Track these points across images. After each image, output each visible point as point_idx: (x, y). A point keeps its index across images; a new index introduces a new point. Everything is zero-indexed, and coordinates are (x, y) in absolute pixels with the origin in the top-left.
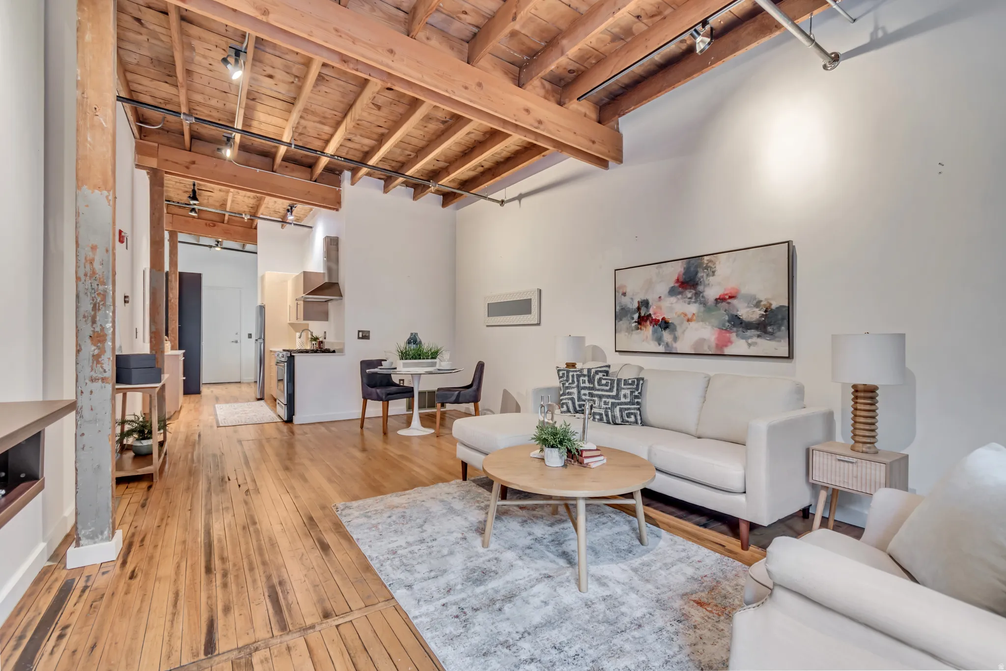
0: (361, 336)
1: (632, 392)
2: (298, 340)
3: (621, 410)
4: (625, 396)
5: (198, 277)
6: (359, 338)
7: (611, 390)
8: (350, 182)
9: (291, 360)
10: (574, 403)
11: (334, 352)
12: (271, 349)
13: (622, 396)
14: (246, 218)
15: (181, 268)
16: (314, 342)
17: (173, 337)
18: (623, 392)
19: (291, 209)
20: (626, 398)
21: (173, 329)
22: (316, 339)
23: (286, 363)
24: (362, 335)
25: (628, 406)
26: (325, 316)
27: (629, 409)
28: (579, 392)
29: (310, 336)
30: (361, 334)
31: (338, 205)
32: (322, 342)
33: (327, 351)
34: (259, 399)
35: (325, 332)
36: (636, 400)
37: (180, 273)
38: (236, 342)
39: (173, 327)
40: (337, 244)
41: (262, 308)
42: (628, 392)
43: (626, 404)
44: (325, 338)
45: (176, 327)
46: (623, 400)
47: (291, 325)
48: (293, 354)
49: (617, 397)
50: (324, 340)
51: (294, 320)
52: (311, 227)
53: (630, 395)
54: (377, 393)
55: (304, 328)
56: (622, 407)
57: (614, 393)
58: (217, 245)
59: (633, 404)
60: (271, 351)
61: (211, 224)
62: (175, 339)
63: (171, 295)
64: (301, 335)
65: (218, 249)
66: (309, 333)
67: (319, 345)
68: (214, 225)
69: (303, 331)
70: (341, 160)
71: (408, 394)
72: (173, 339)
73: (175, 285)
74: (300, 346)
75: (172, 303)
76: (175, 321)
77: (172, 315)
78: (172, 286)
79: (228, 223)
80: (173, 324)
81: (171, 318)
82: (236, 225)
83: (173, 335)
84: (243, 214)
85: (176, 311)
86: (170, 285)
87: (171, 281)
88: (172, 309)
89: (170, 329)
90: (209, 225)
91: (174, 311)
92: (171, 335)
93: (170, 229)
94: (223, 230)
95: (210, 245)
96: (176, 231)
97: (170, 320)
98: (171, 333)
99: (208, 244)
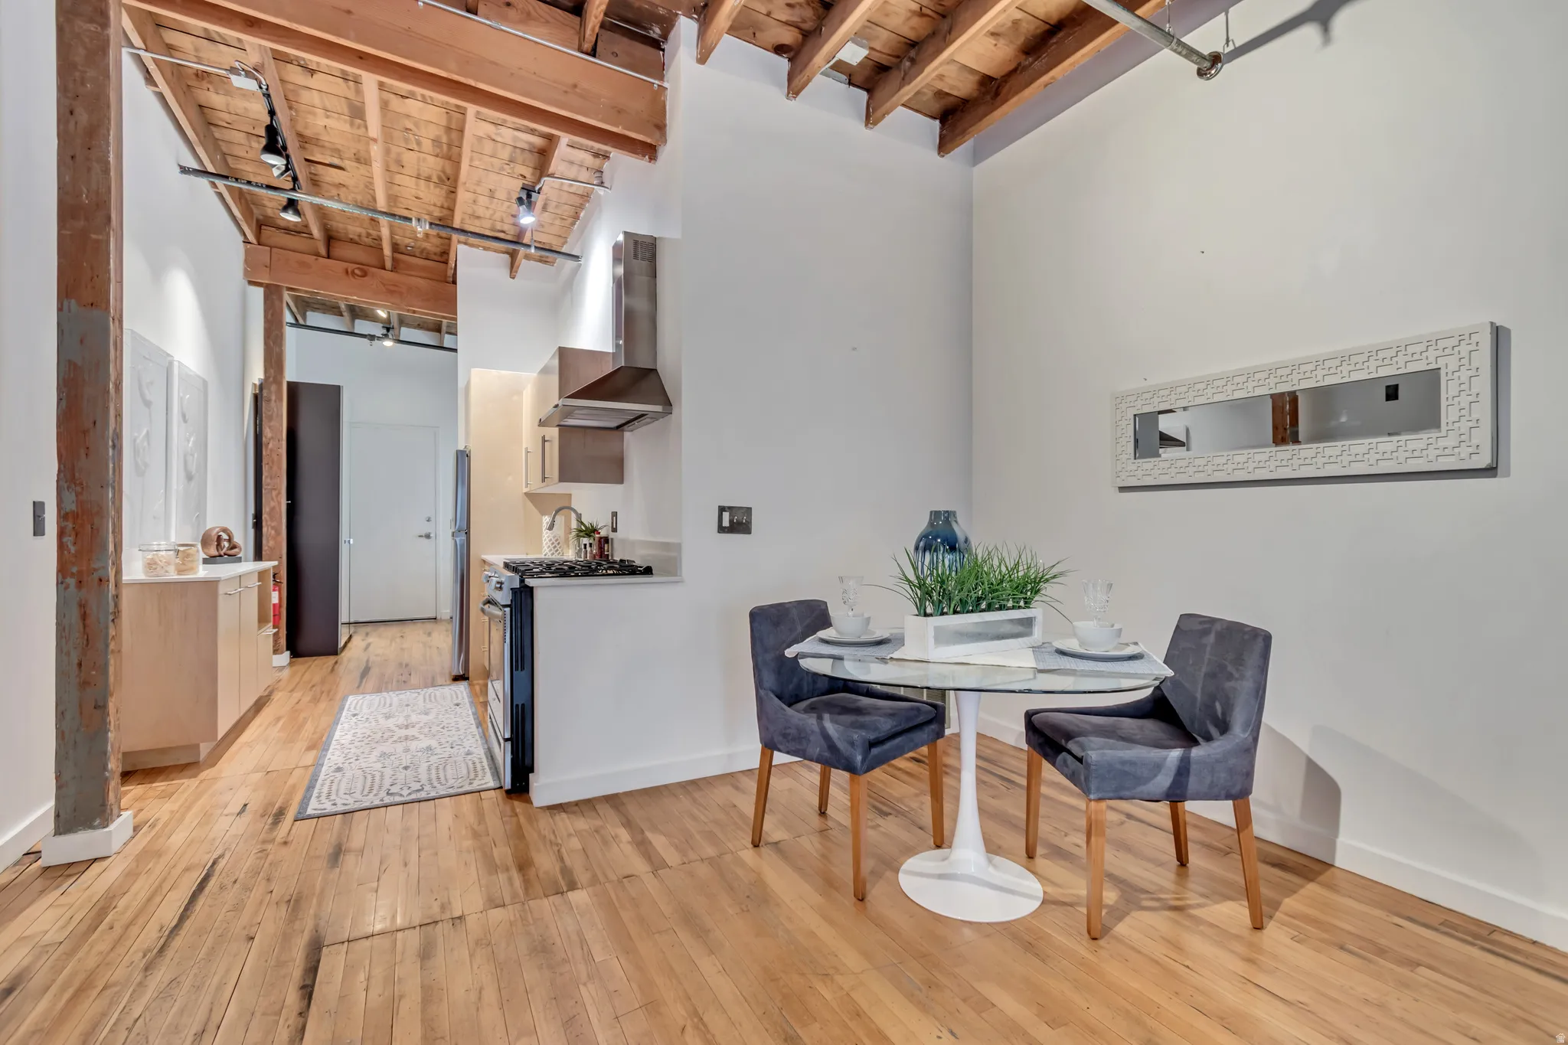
0: (726, 523)
2: (546, 535)
5: (333, 393)
6: (722, 529)
8: (694, 52)
9: (522, 602)
11: (648, 571)
12: (484, 557)
14: (420, 230)
15: (292, 373)
16: (586, 541)
17: (273, 528)
19: (529, 196)
21: (272, 509)
22: (591, 531)
23: (508, 610)
24: (731, 521)
26: (613, 470)
29: (574, 524)
30: (726, 516)
31: (657, 134)
32: (606, 540)
33: (628, 569)
34: (457, 679)
35: (615, 514)
37: (289, 383)
38: (428, 536)
39: (272, 504)
40: (652, 258)
41: (463, 458)
44: (614, 530)
45: (279, 503)
47: (530, 496)
48: (530, 582)
50: (612, 535)
51: (536, 486)
52: (576, 257)
54: (826, 736)
55: (558, 507)
58: (386, 336)
60: (484, 561)
61: (357, 271)
62: (278, 533)
63: (267, 433)
64: (553, 521)
65: (388, 343)
66: (573, 515)
67: (601, 549)
68: (365, 274)
69: (557, 512)
72: (273, 532)
73: (278, 410)
74: (551, 550)
75: (271, 450)
76: (277, 492)
77: (271, 478)
78: (269, 411)
79: (394, 269)
80: (273, 499)
81: (268, 485)
82: (412, 273)
83: (273, 524)
84: (414, 219)
85: (280, 468)
86: (266, 409)
87: (269, 401)
88: (270, 464)
89: (266, 510)
90: (353, 273)
91: (275, 468)
92: (269, 523)
93: (267, 282)
94: (384, 285)
95: (370, 335)
96: (279, 286)
97: (265, 489)
98: (268, 518)
99: (366, 333)
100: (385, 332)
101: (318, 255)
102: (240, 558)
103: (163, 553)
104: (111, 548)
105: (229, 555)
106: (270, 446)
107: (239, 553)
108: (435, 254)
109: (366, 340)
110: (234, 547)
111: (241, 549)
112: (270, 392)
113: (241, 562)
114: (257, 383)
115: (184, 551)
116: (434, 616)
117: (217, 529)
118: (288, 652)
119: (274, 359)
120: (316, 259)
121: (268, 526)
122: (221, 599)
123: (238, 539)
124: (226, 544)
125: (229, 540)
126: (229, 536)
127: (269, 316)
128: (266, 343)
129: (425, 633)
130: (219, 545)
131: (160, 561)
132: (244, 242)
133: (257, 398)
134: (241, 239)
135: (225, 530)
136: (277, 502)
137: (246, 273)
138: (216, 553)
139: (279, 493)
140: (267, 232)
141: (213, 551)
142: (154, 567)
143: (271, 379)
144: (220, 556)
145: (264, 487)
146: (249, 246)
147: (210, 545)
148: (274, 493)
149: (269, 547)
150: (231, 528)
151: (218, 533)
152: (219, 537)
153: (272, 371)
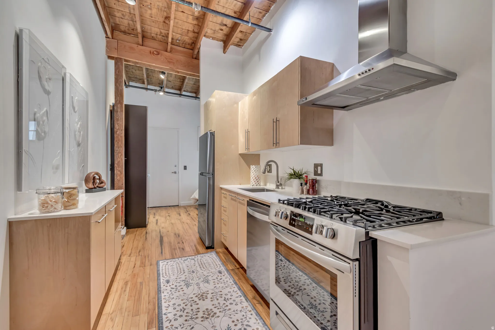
12: (221, 186)
15: (126, 101)
16: (297, 181)
17: (119, 171)
21: (119, 162)
37: (125, 105)
38: (175, 173)
39: (119, 160)
44: (319, 175)
45: (122, 160)
52: (270, 30)
58: (161, 90)
60: (221, 188)
61: (155, 52)
62: (121, 173)
63: (116, 126)
65: (161, 93)
68: (158, 54)
72: (119, 173)
73: (121, 116)
74: (256, 183)
75: (118, 135)
76: (121, 154)
77: (118, 148)
78: (117, 117)
79: (171, 52)
80: (119, 158)
81: (117, 151)
82: (178, 54)
83: (119, 169)
84: (193, 4)
85: (122, 143)
86: (116, 115)
87: (117, 112)
88: (118, 141)
89: (116, 162)
90: (153, 53)
91: (120, 143)
92: (117, 168)
93: (116, 56)
94: (166, 59)
95: (154, 89)
96: (121, 58)
97: (116, 153)
98: (117, 166)
99: (153, 89)
100: (160, 88)
101: (138, 44)
102: (105, 188)
103: (53, 195)
105: (99, 187)
106: (118, 132)
107: (104, 186)
108: (189, 44)
109: (153, 92)
110: (102, 183)
111: (105, 184)
112: (117, 107)
113: (105, 190)
114: (112, 105)
115: (68, 193)
116: (177, 204)
117: (93, 173)
118: (126, 227)
119: (119, 94)
120: (137, 46)
121: (117, 170)
123: (104, 178)
124: (98, 181)
125: (100, 179)
126: (99, 177)
127: (117, 72)
128: (116, 85)
129: (177, 214)
130: (94, 182)
131: (51, 201)
132: (106, 37)
133: (111, 112)
134: (105, 35)
135: (97, 174)
136: (121, 159)
137: (107, 52)
138: (93, 187)
139: (122, 155)
140: (116, 33)
141: (91, 186)
142: (46, 205)
143: (118, 102)
144: (95, 188)
145: (115, 152)
146: (108, 39)
147: (89, 182)
148: (120, 155)
149: (117, 179)
150: (101, 173)
151: (94, 175)
152: (94, 178)
153: (118, 98)
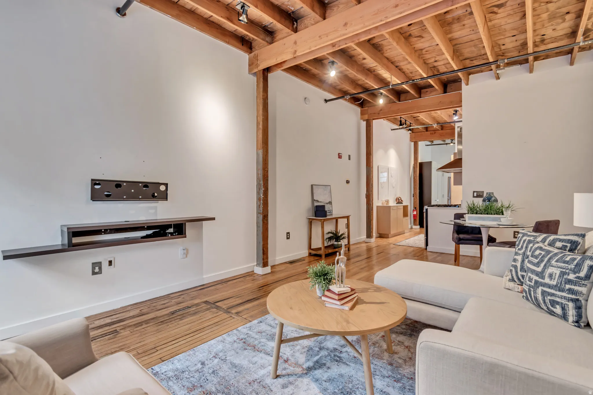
0: (475, 195)
1: (563, 274)
3: (543, 293)
4: (551, 276)
6: (474, 197)
7: (537, 265)
10: (517, 272)
13: (547, 275)
14: (434, 126)
18: (550, 270)
19: (456, 112)
20: (551, 279)
21: (415, 193)
24: (477, 195)
25: (552, 291)
27: (553, 295)
28: (523, 261)
30: (475, 193)
31: (461, 103)
36: (568, 286)
39: (415, 191)
42: (557, 272)
43: (550, 286)
46: (547, 280)
48: (428, 208)
49: (541, 275)
53: (560, 276)
56: (545, 289)
57: (539, 269)
59: (563, 290)
61: (433, 133)
62: (417, 198)
63: (414, 175)
65: (452, 144)
70: (419, 81)
71: (479, 242)
73: (416, 170)
77: (415, 186)
82: (447, 129)
83: (415, 196)
85: (417, 183)
86: (414, 170)
87: (415, 168)
88: (415, 182)
90: (432, 133)
93: (414, 141)
94: (440, 134)
100: (451, 141)
104: (371, 200)
106: (415, 178)
107: (402, 202)
112: (415, 166)
117: (398, 197)
119: (416, 158)
120: (424, 133)
122: (391, 210)
124: (400, 200)
127: (415, 149)
128: (414, 155)
135: (400, 197)
139: (417, 189)
143: (415, 163)
144: (399, 203)
145: (414, 188)
146: (411, 134)
153: (415, 161)
